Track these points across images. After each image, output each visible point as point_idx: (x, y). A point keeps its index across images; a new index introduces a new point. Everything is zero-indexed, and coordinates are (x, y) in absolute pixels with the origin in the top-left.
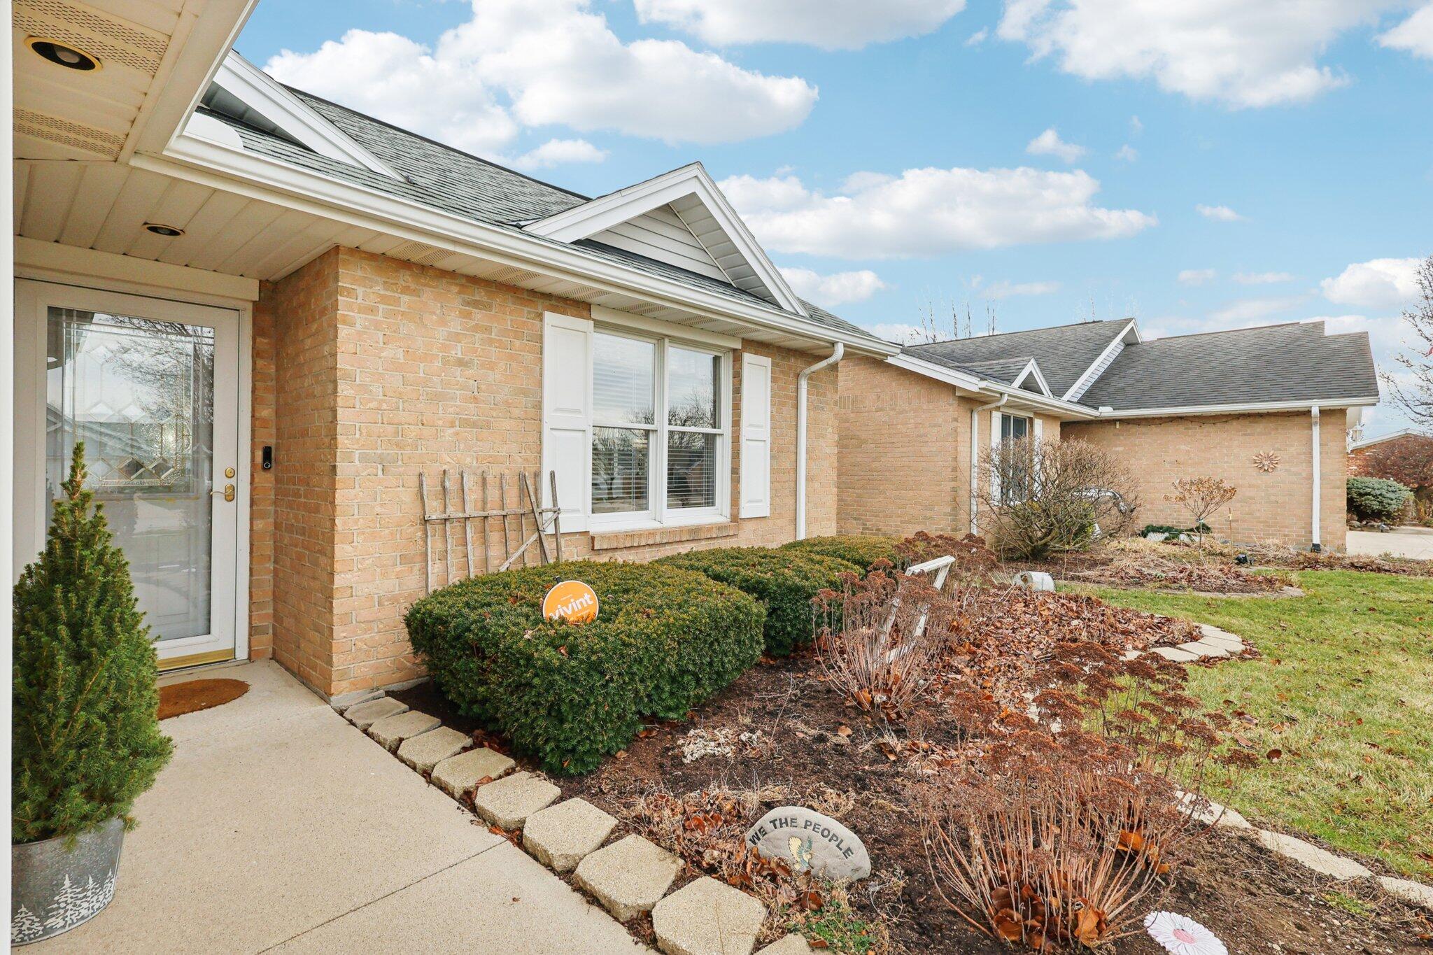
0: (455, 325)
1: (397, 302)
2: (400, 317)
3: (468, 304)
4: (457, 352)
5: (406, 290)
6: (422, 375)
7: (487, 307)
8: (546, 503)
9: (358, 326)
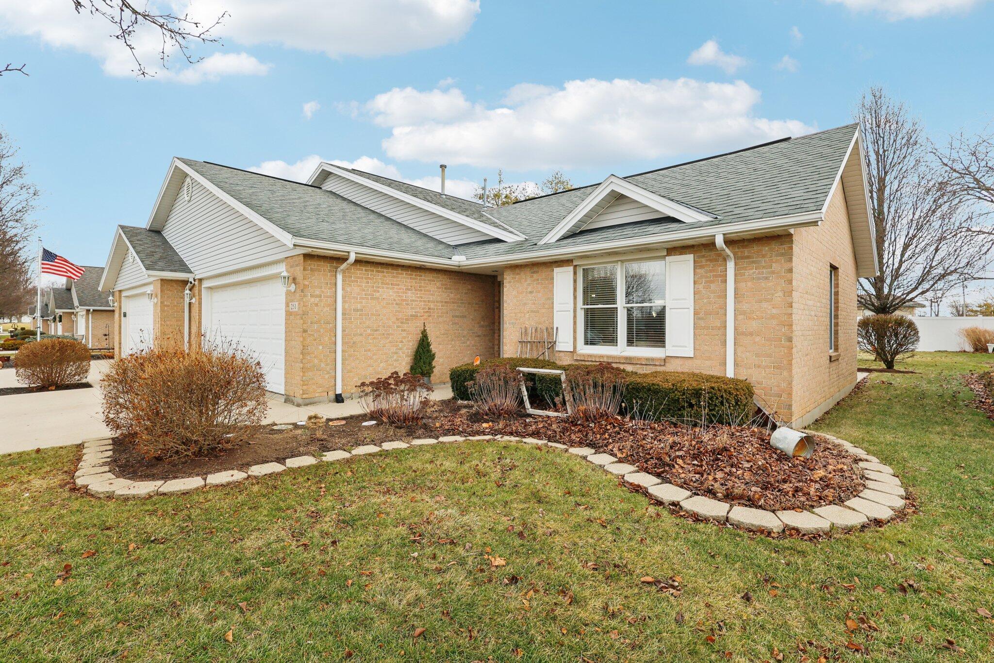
0: (529, 280)
1: (515, 278)
2: (516, 282)
3: (532, 273)
4: (529, 290)
5: (518, 274)
7: (537, 272)
8: (555, 339)
9: (508, 287)
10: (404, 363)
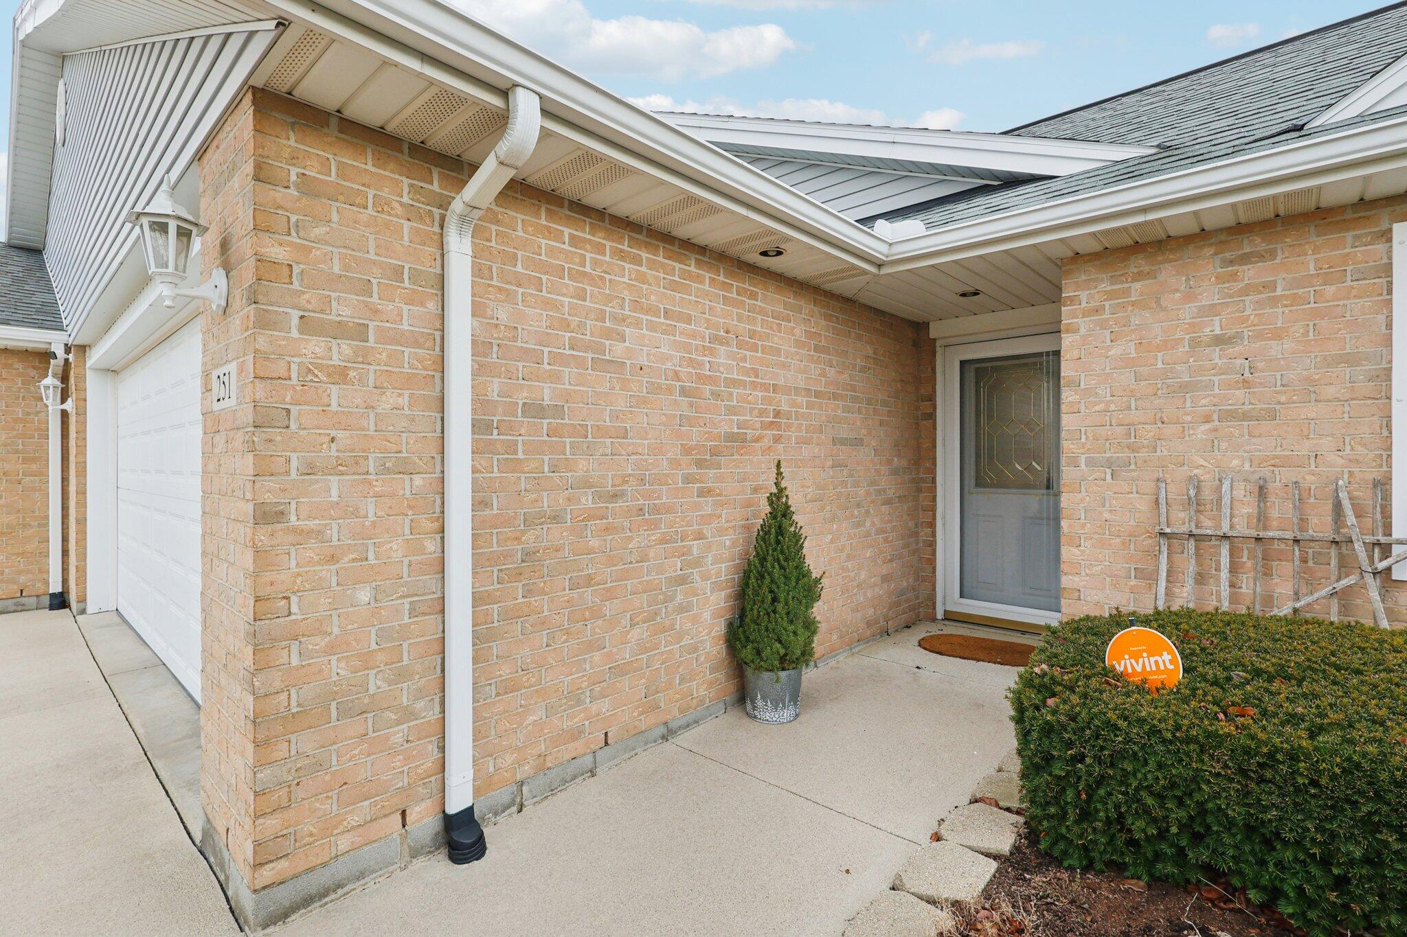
0: (1210, 294)
1: (1127, 292)
2: (1130, 308)
3: (1232, 262)
4: (1215, 327)
5: (1139, 277)
6: (1160, 365)
7: (1266, 256)
9: (1083, 331)
10: (707, 615)
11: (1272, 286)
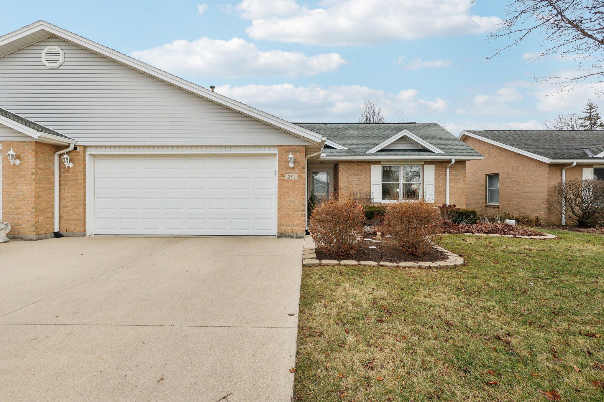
0: (355, 169)
1: (347, 167)
6: (350, 177)
8: (372, 197)
9: (342, 172)
11: (361, 169)
